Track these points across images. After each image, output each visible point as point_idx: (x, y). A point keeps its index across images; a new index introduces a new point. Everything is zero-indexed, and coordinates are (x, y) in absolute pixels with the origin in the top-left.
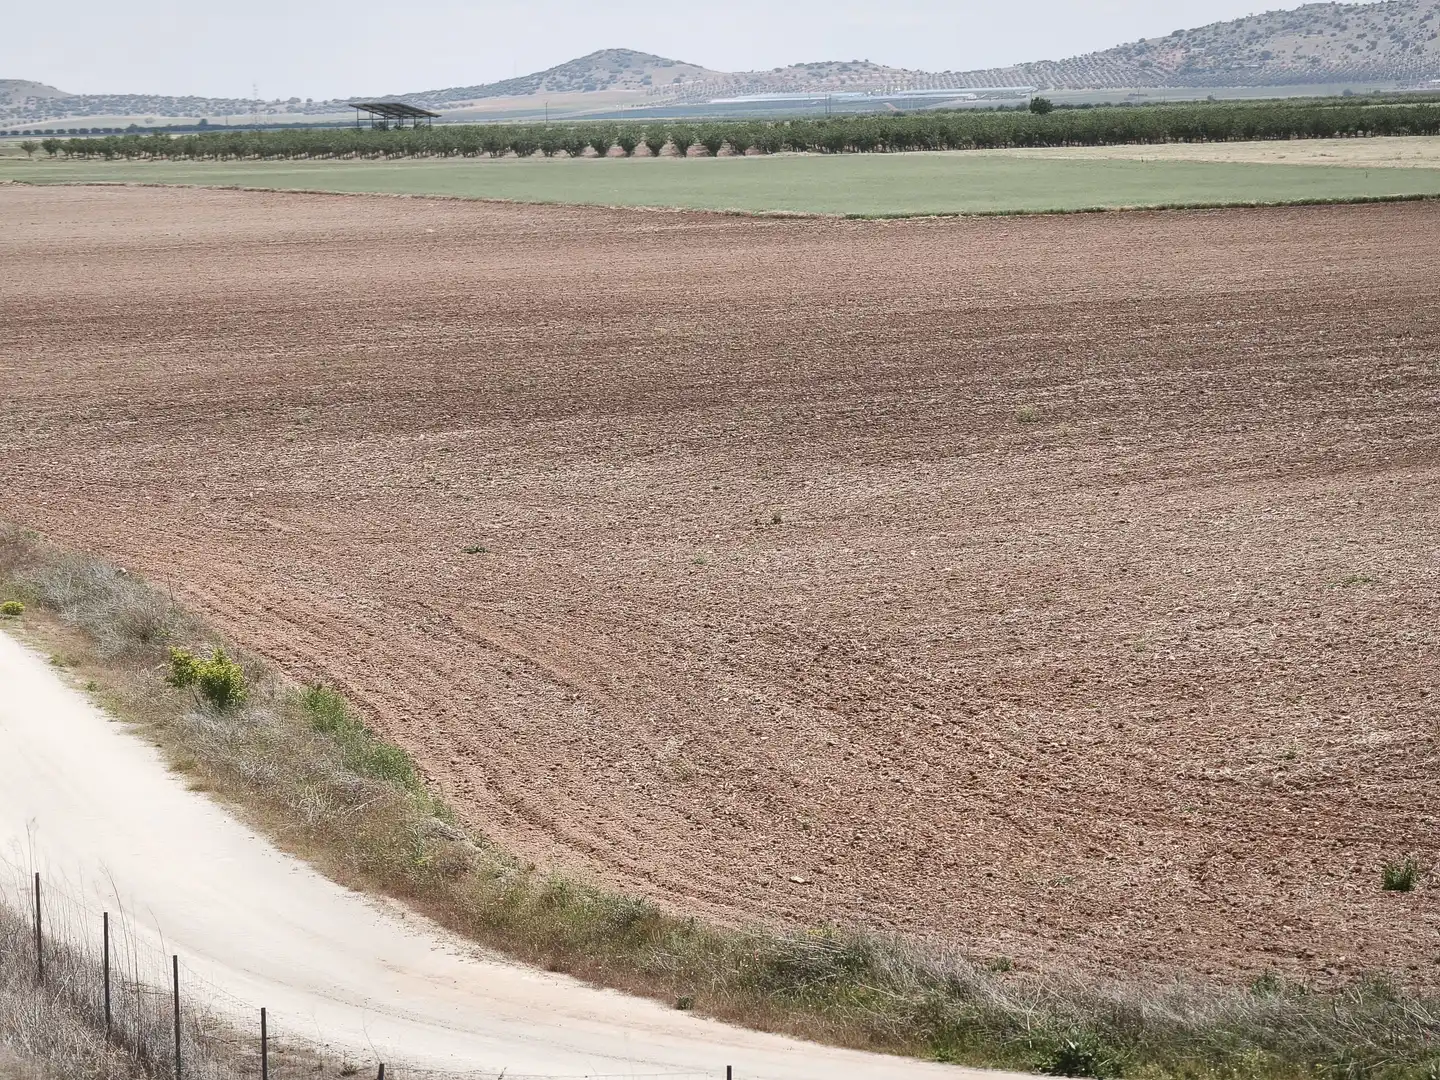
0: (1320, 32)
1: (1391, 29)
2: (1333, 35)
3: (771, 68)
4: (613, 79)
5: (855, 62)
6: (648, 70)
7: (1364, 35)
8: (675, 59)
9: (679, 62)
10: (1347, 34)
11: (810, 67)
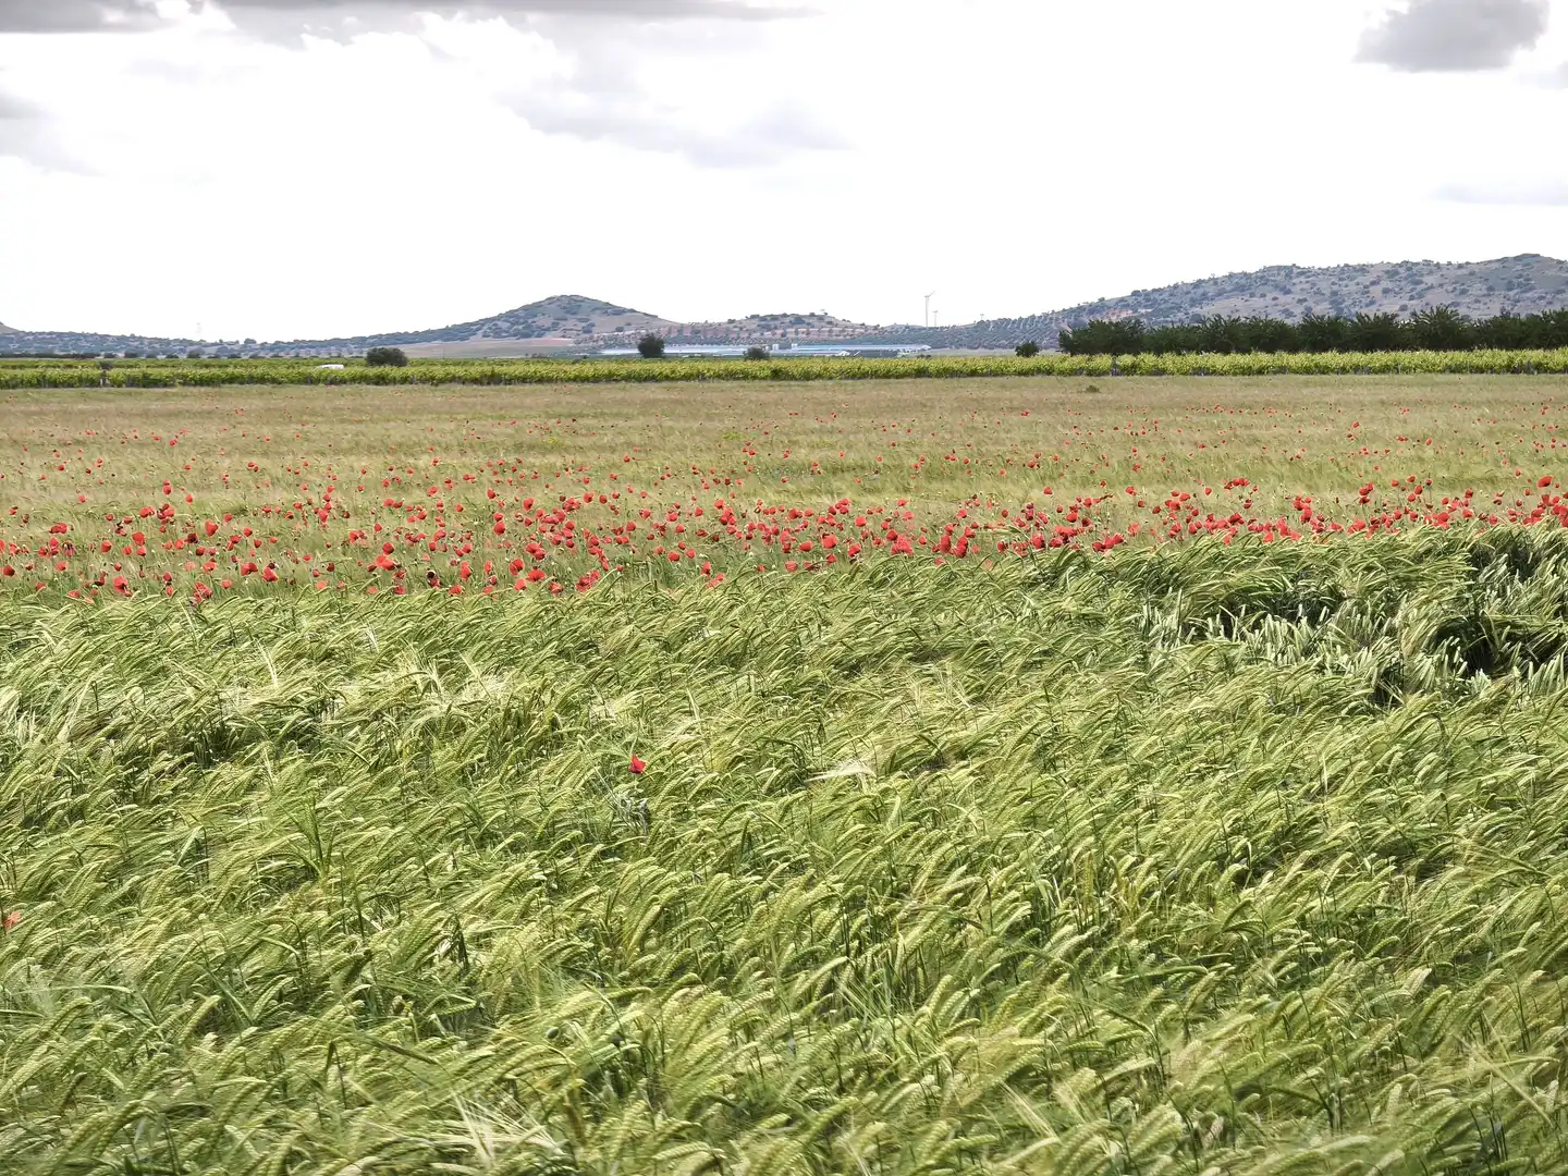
0: (1263, 296)
1: (1334, 293)
2: (1275, 299)
3: (724, 320)
4: (555, 326)
5: (812, 315)
6: (596, 318)
7: (1305, 300)
8: (629, 307)
9: (633, 311)
10: (1288, 298)
11: (764, 319)
